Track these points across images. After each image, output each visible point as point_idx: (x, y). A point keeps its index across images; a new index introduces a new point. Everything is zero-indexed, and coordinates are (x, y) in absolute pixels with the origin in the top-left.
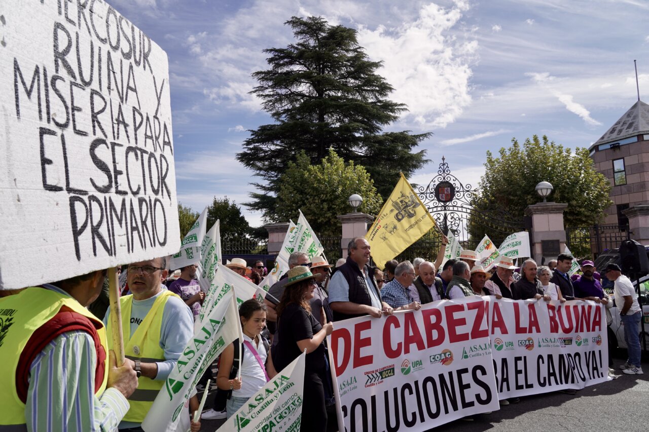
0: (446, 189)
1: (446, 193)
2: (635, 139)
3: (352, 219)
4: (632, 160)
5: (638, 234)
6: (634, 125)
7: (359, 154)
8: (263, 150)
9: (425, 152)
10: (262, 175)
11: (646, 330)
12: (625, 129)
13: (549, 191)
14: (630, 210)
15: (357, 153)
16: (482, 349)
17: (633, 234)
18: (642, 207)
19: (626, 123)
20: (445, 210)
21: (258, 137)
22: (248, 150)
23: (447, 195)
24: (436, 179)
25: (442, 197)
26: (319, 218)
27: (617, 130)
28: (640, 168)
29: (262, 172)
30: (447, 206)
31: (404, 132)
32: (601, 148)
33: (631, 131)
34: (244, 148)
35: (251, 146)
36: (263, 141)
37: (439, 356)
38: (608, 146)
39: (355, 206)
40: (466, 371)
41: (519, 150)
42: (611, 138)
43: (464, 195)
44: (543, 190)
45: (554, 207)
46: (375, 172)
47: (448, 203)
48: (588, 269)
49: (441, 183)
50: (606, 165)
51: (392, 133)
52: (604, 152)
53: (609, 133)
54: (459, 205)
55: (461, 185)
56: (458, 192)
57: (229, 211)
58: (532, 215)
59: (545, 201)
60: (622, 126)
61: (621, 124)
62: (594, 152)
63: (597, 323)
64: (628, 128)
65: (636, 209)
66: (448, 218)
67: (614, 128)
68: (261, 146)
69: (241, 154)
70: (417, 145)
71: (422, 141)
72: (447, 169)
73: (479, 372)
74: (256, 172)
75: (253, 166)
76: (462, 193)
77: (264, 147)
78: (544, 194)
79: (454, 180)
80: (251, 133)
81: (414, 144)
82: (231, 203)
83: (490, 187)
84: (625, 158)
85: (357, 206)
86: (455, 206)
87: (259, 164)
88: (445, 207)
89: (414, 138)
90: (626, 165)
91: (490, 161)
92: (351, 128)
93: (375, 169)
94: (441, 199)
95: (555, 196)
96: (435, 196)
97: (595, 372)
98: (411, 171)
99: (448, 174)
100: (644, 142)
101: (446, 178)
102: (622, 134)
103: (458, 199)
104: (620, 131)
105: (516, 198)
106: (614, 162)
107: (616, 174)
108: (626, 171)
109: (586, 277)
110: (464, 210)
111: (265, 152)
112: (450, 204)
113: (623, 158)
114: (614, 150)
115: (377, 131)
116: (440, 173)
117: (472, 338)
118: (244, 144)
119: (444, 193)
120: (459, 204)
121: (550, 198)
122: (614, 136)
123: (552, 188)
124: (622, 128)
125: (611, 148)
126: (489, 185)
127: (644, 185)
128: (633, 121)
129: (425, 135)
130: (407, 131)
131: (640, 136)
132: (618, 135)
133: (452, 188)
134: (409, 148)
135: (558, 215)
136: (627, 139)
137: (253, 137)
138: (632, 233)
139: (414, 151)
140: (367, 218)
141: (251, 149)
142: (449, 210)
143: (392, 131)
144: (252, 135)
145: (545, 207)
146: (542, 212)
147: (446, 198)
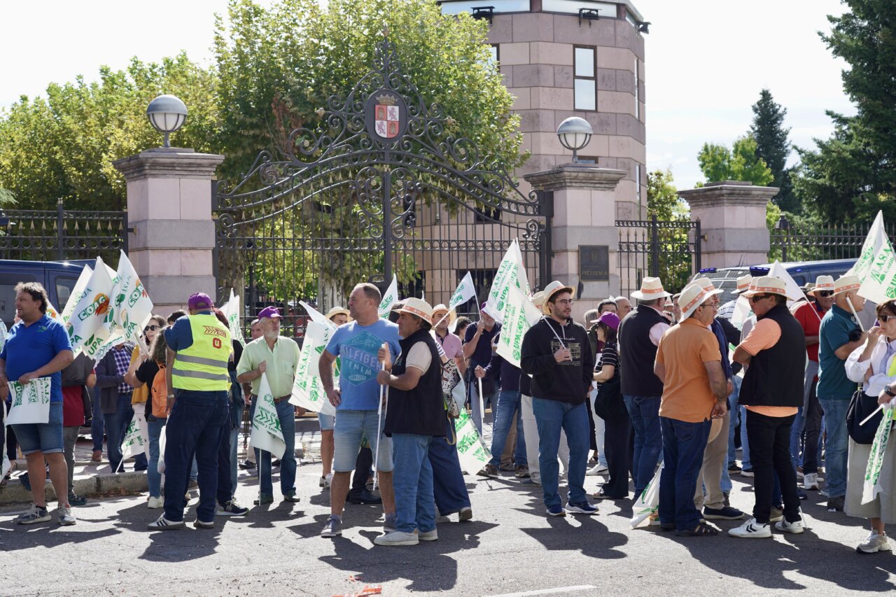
0: (389, 108)
1: (389, 118)
2: (526, 5)
23: (390, 124)
25: (380, 128)
28: (532, 76)
90: (599, 65)
94: (378, 132)
100: (544, 16)
113: (497, 45)
119: (385, 118)
125: (473, 15)
135: (607, 193)
138: (704, 237)
145: (591, 175)
146: (582, 185)
147: (389, 133)
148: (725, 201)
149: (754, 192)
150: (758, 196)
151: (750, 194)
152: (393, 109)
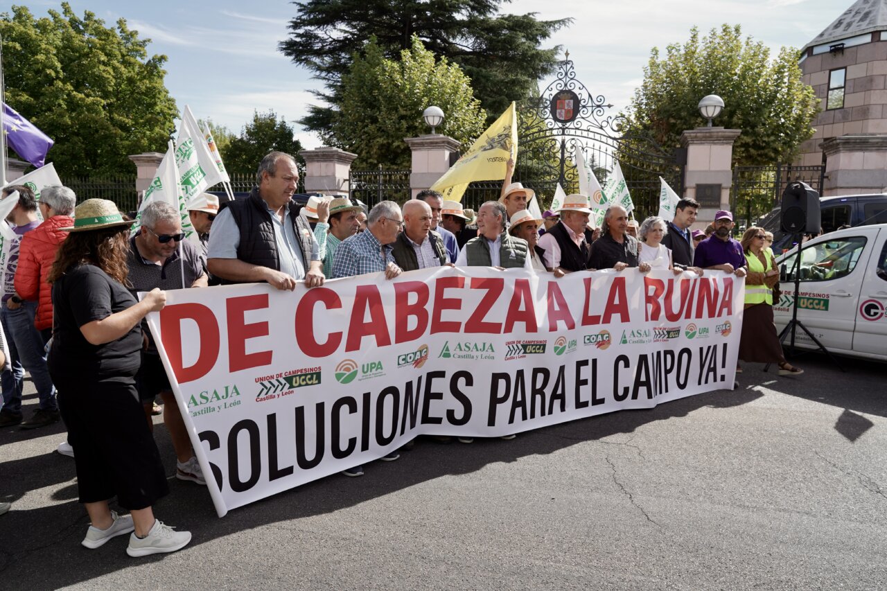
0: (567, 101)
1: (566, 108)
2: (868, 39)
3: (426, 143)
4: (856, 71)
5: (836, 179)
6: (871, 15)
7: (464, 48)
8: (319, 37)
9: (561, 49)
10: (324, 78)
11: (798, 318)
12: (857, 21)
13: (718, 110)
14: (831, 143)
15: (460, 47)
16: (477, 350)
17: (829, 180)
18: (849, 139)
19: (860, 13)
20: (563, 134)
21: (309, 16)
22: (296, 37)
23: (567, 111)
24: (553, 86)
25: (560, 114)
26: (393, 142)
27: (845, 23)
28: (867, 84)
29: (324, 74)
30: (567, 128)
31: (529, 14)
32: (816, 51)
33: (864, 25)
34: (290, 33)
35: (301, 31)
36: (319, 23)
37: (412, 356)
38: (827, 48)
39: (432, 124)
40: (441, 374)
41: (696, 48)
42: (834, 35)
43: (592, 112)
44: (708, 108)
45: (720, 134)
46: (482, 76)
47: (568, 124)
48: (724, 225)
49: (562, 92)
50: (820, 78)
51: (510, 16)
52: (820, 57)
53: (832, 27)
54: (584, 127)
55: (590, 96)
56: (584, 107)
57: (276, 131)
58: (688, 145)
59: (710, 124)
60: (854, 16)
61: (853, 13)
62: (806, 56)
63: (728, 304)
64: (862, 20)
65: (838, 141)
66: (567, 146)
67: (841, 20)
68: (316, 32)
69: (286, 42)
70: (549, 36)
71: (558, 31)
72: (571, 70)
73: (462, 381)
74: (314, 73)
75: (307, 62)
76: (590, 109)
77: (320, 33)
78: (710, 115)
79: (580, 88)
80: (298, 7)
81: (545, 35)
82: (278, 121)
83: (646, 105)
84: (848, 68)
85: (435, 124)
86: (578, 129)
87: (317, 60)
88: (563, 130)
89: (545, 25)
90: (847, 78)
91: (653, 64)
92: (447, 4)
93: (481, 71)
94: (558, 116)
95: (735, 119)
96: (551, 112)
97: (711, 374)
98: (540, 78)
99: (572, 79)
100: (880, 43)
101: (568, 85)
102: (850, 30)
103: (583, 118)
104: (849, 25)
105: (679, 121)
106: (832, 73)
107: (830, 92)
108: (847, 87)
109: (718, 236)
110: (591, 135)
111: (323, 41)
112: (572, 126)
113: (845, 68)
114: (835, 55)
115: (491, 12)
116: (561, 77)
117: (465, 332)
118: (290, 27)
119: (563, 108)
120: (585, 125)
121: (716, 122)
122: (839, 33)
123: (724, 105)
124: (853, 20)
125: (831, 51)
126: (645, 101)
127: (868, 109)
128: (870, 9)
129: (561, 22)
130: (533, 14)
131: (876, 34)
132: (844, 30)
133: (577, 101)
134: (537, 41)
135: (725, 146)
136: (856, 38)
137: (301, 14)
138: (827, 177)
139: (545, 45)
140: (449, 143)
141: (299, 35)
142: (569, 135)
143: (511, 13)
144: (300, 11)
145: (708, 134)
146: (703, 142)
147: (566, 116)
148: (841, 149)
149: (870, 140)
150: (877, 143)
151: (867, 142)
152: (569, 102)
